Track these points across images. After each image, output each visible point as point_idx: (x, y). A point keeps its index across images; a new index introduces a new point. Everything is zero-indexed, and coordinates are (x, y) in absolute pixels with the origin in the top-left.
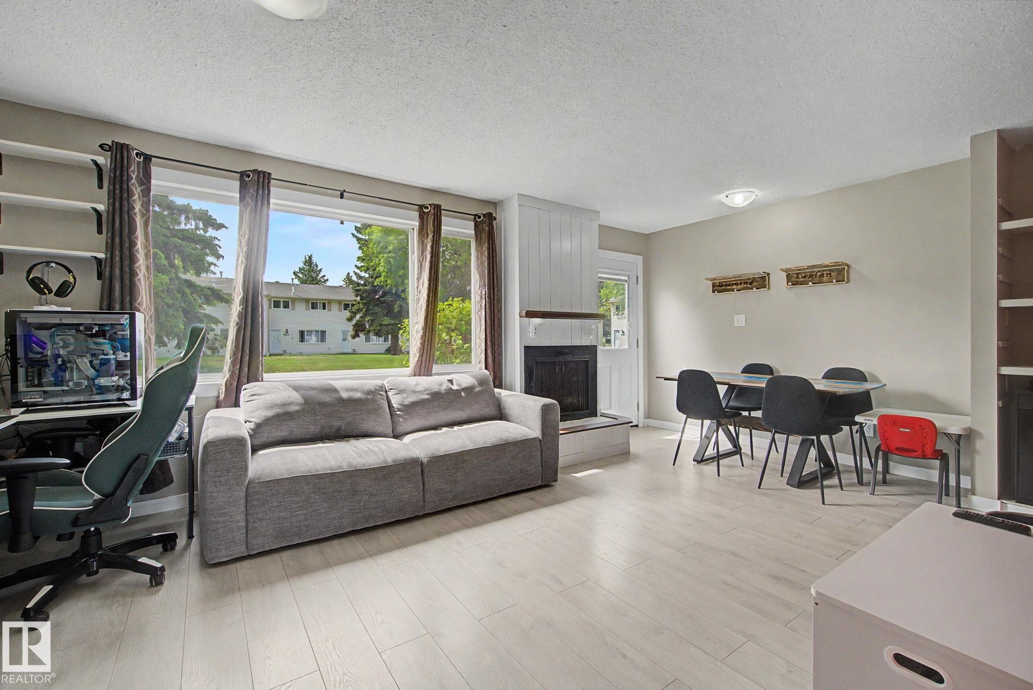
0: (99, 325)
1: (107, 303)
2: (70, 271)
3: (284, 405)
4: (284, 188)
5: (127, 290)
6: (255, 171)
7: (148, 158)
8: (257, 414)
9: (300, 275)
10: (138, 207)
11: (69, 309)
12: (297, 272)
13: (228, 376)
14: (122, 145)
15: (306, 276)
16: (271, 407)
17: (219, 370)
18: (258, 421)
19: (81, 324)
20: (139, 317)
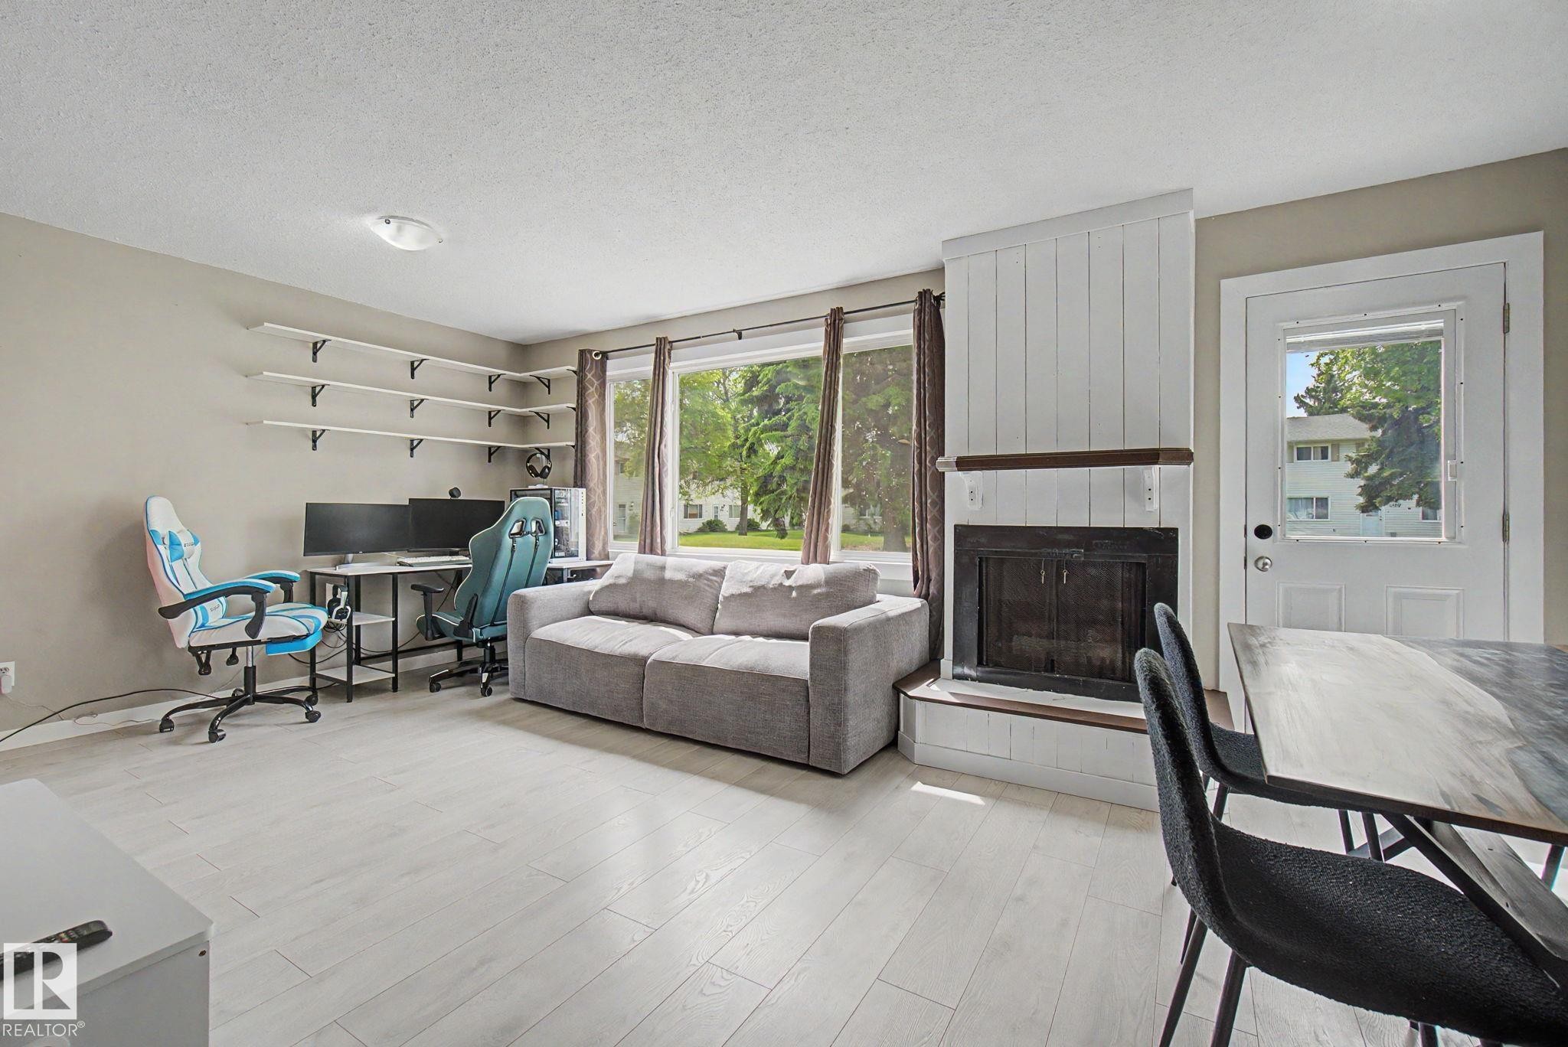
2: (548, 459)
9: (1307, 401)
12: (1302, 396)
15: (1319, 400)
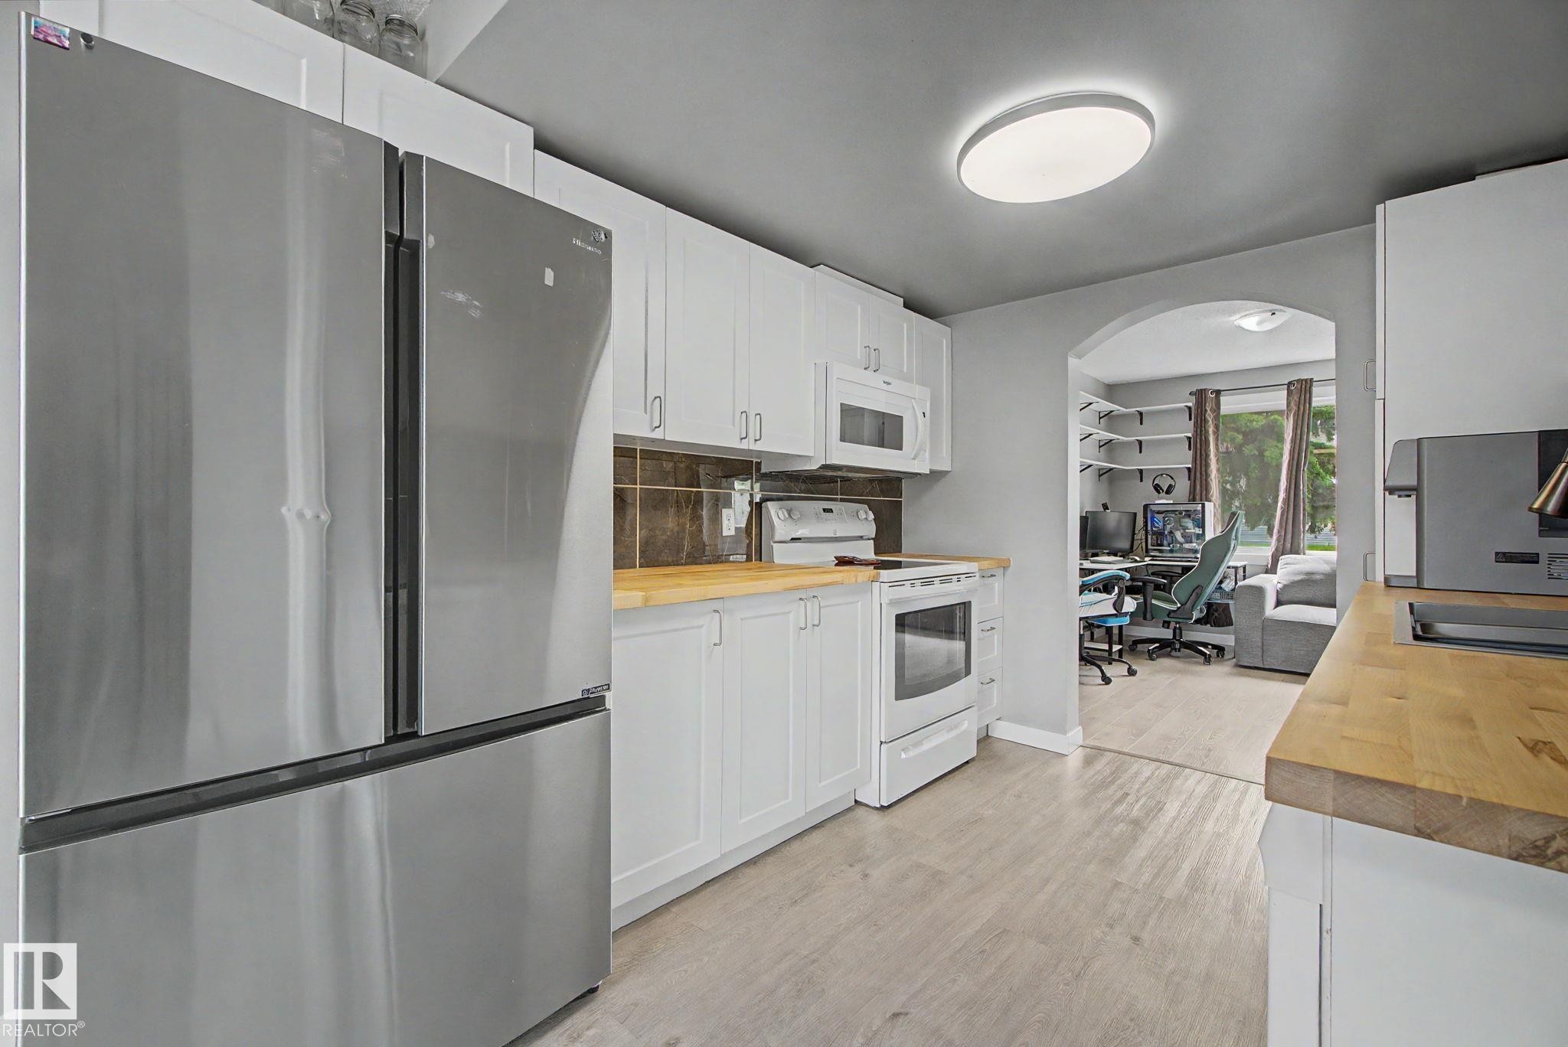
0: (1186, 511)
1: (1193, 499)
2: (1172, 478)
3: (1308, 574)
4: (1321, 386)
5: (1204, 487)
6: (1298, 381)
7: (1218, 393)
8: (1287, 578)
10: (1211, 430)
11: (1171, 502)
13: (1274, 549)
14: (1201, 390)
16: (1299, 573)
17: (1268, 544)
18: (1285, 583)
19: (1177, 511)
20: (1209, 506)
